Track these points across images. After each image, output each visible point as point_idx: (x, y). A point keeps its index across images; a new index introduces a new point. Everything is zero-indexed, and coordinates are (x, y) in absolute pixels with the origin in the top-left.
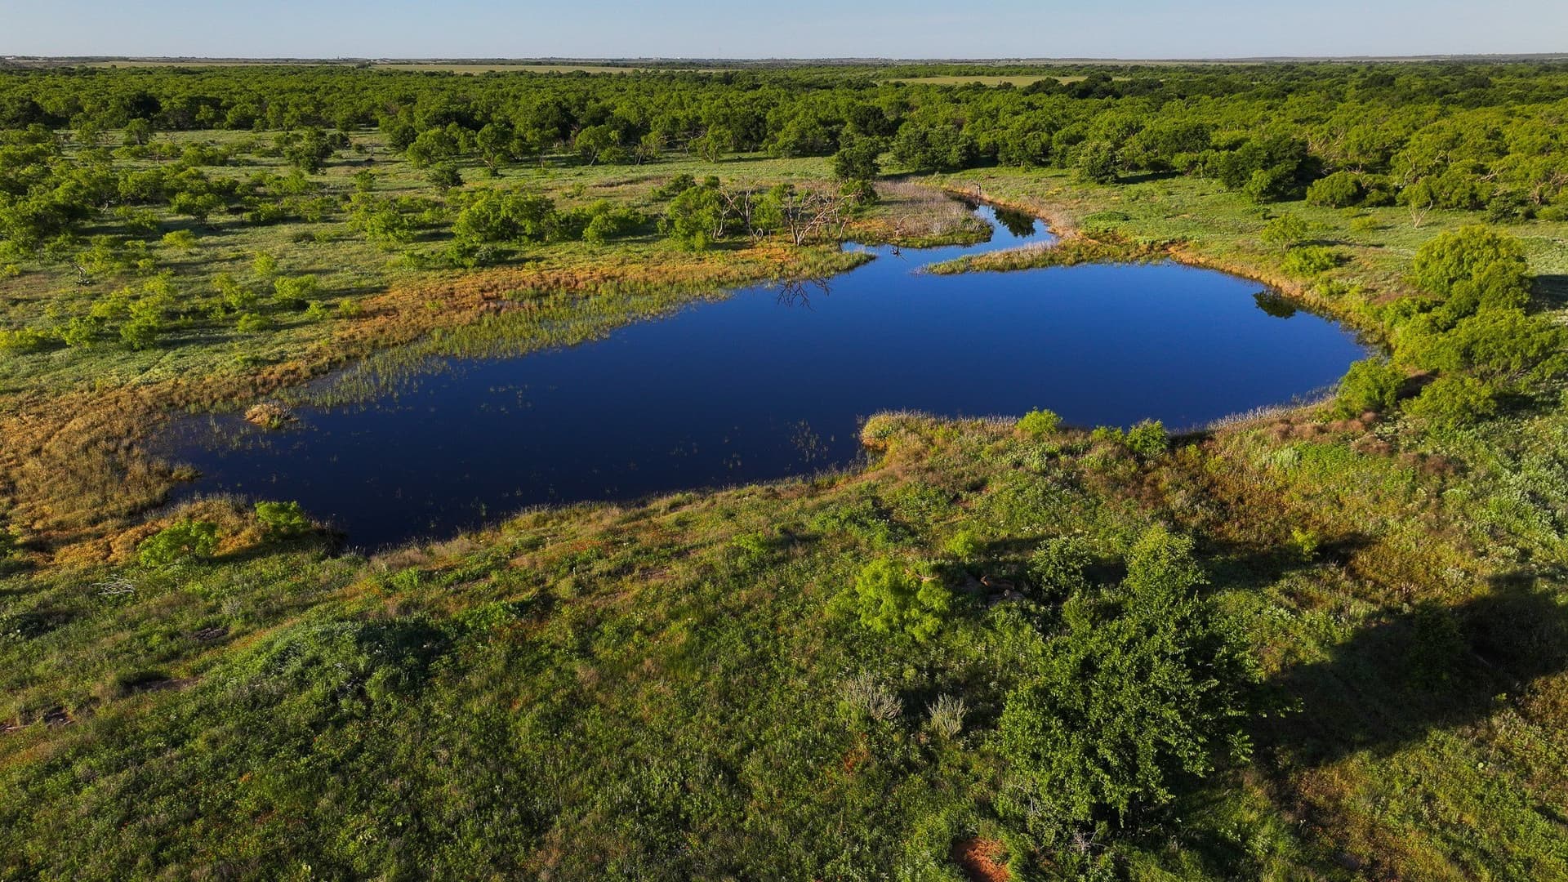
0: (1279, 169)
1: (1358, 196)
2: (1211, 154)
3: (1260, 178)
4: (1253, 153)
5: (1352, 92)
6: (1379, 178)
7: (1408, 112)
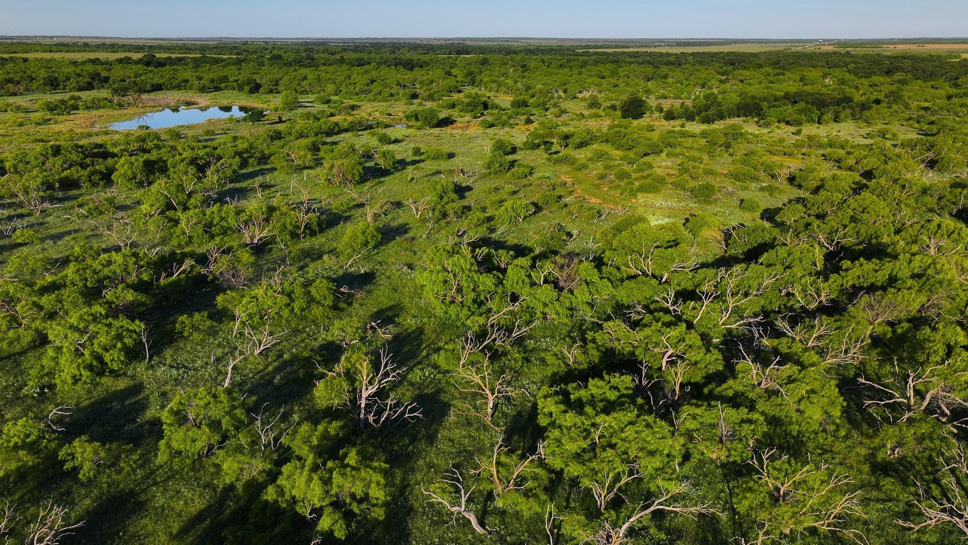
0: (251, 85)
1: (271, 91)
2: (231, 84)
3: (247, 88)
4: (243, 82)
5: (266, 62)
6: (275, 87)
7: (284, 69)
